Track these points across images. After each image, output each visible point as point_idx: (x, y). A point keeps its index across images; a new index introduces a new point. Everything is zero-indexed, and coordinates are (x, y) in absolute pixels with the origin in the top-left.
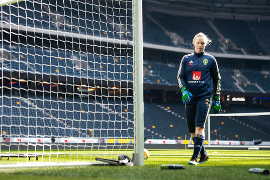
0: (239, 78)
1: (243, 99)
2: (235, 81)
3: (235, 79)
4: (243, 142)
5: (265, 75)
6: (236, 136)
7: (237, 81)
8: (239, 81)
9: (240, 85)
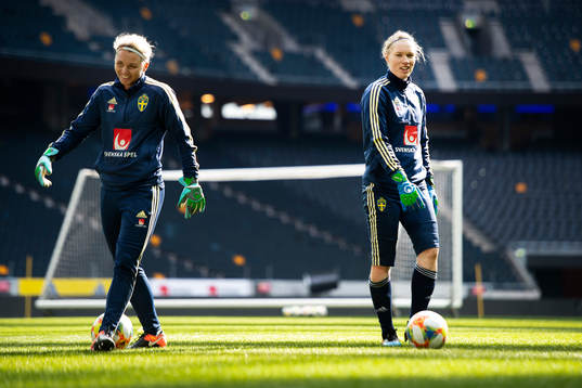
0: (252, 26)
1: (266, 113)
2: (235, 38)
3: (236, 28)
4: (264, 285)
5: (358, 13)
6: (239, 260)
7: (245, 37)
8: (254, 37)
9: (255, 54)
